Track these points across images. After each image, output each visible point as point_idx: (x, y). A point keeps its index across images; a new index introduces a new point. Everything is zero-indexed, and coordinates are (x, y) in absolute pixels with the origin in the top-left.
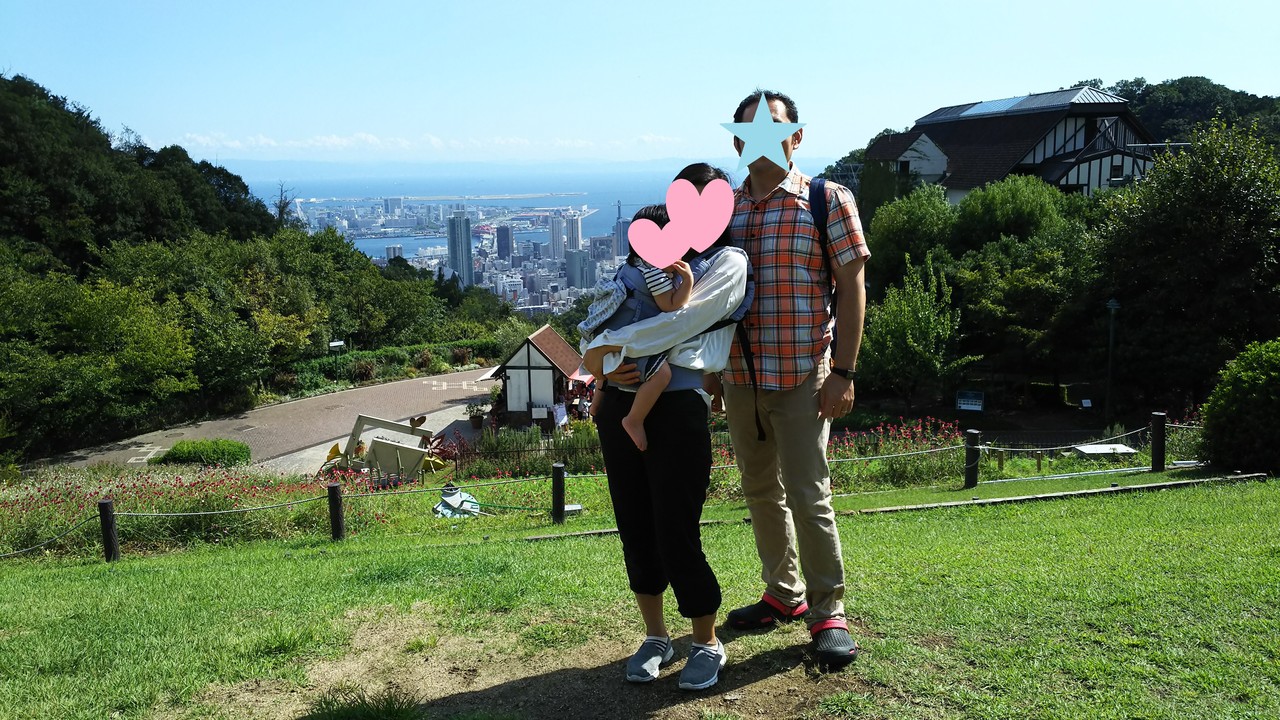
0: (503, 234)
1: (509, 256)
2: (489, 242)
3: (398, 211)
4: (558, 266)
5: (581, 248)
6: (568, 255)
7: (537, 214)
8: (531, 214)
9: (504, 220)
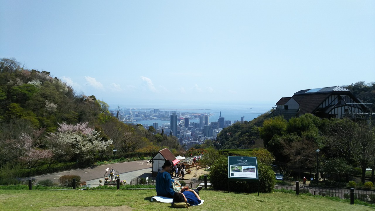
0: (187, 120)
1: (188, 126)
2: (182, 122)
3: (157, 113)
4: (202, 130)
5: (209, 125)
6: (205, 127)
7: (197, 115)
8: (195, 115)
9: (187, 116)
